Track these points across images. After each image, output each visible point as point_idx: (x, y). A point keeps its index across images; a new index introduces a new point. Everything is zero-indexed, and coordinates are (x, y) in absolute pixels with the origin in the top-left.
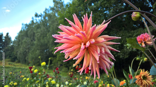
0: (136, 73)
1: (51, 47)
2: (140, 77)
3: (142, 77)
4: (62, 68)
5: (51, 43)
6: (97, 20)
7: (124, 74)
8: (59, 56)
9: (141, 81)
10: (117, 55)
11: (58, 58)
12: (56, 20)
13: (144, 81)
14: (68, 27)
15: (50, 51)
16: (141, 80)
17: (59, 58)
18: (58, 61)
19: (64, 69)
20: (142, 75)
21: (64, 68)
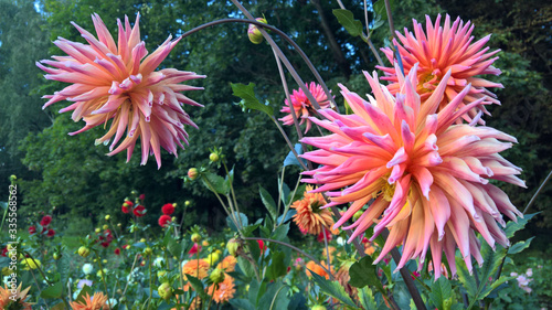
0: (293, 194)
1: (15, 139)
2: (306, 207)
3: (309, 207)
4: (66, 219)
5: (13, 123)
6: (203, 40)
7: (263, 199)
8: (54, 175)
9: (309, 217)
10: (269, 162)
11: (46, 184)
12: (36, 26)
13: (317, 215)
14: (78, 44)
15: (12, 153)
16: (308, 212)
17: (53, 182)
18: (51, 191)
19: (75, 223)
20: (312, 200)
21: (76, 219)
